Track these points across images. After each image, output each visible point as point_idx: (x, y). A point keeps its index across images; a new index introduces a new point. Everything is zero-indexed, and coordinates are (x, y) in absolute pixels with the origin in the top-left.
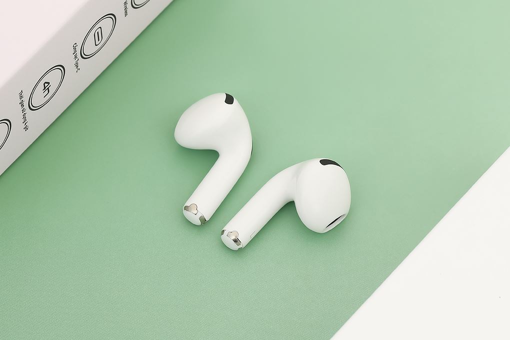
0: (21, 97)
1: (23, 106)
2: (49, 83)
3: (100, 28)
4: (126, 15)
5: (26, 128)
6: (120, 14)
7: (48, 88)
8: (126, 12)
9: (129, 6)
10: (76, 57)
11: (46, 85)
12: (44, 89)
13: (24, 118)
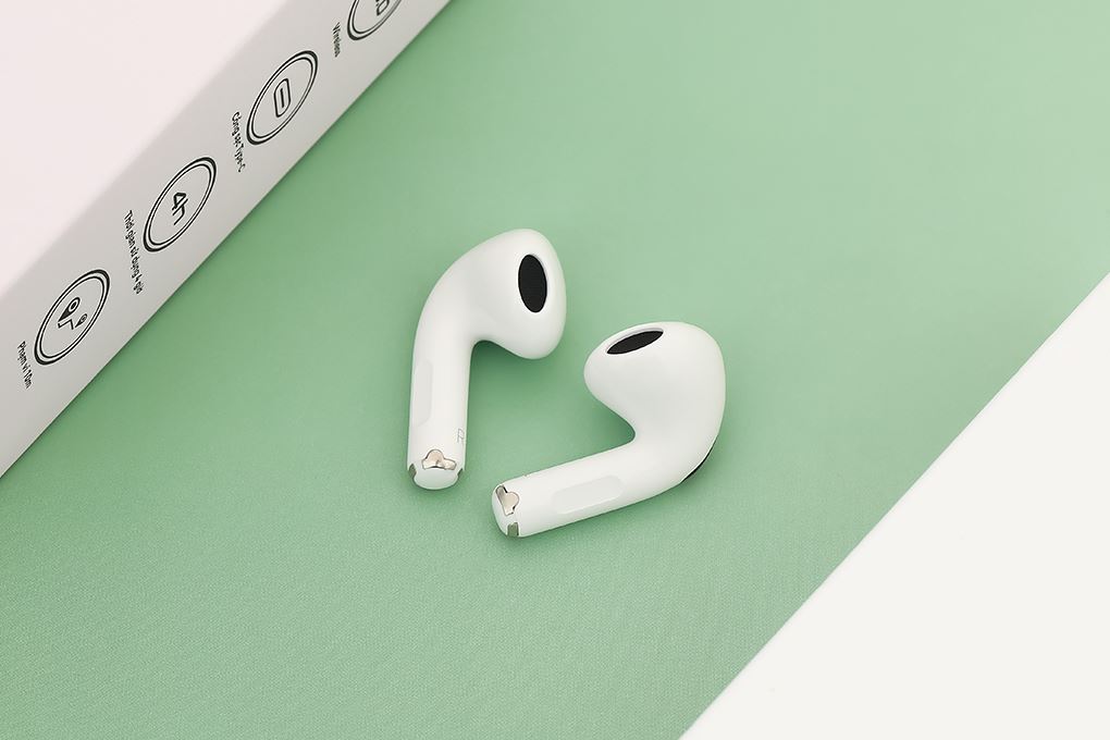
0: (130, 224)
1: (132, 241)
2: (184, 195)
3: (287, 80)
4: (337, 53)
5: (138, 288)
6: (324, 51)
7: (183, 206)
8: (337, 47)
9: (343, 34)
10: (238, 141)
11: (179, 198)
12: (175, 207)
13: (135, 266)
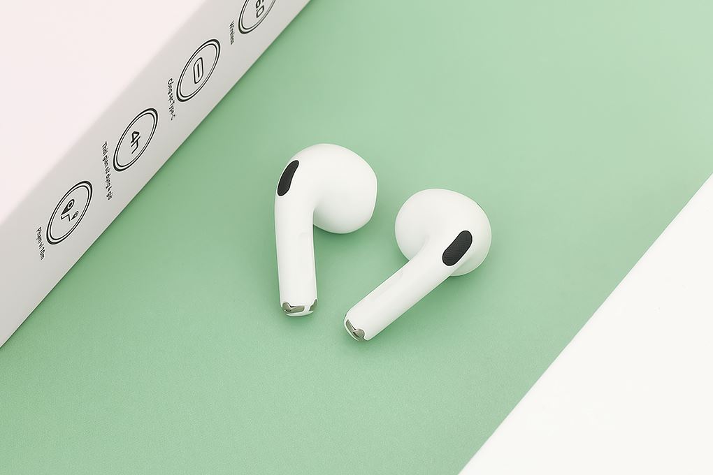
0: (105, 151)
1: (106, 163)
2: (138, 133)
5: (109, 196)
6: (225, 42)
7: (137, 141)
8: (232, 38)
9: (236, 29)
10: (171, 98)
11: (135, 135)
12: (133, 141)
13: (108, 181)
